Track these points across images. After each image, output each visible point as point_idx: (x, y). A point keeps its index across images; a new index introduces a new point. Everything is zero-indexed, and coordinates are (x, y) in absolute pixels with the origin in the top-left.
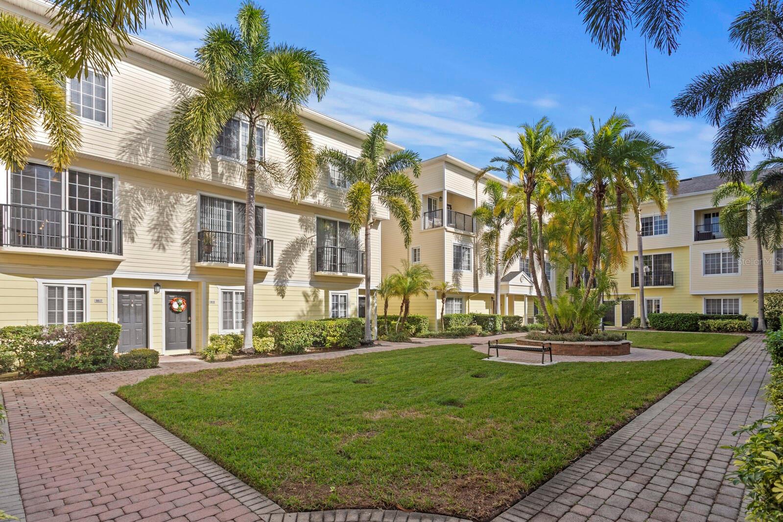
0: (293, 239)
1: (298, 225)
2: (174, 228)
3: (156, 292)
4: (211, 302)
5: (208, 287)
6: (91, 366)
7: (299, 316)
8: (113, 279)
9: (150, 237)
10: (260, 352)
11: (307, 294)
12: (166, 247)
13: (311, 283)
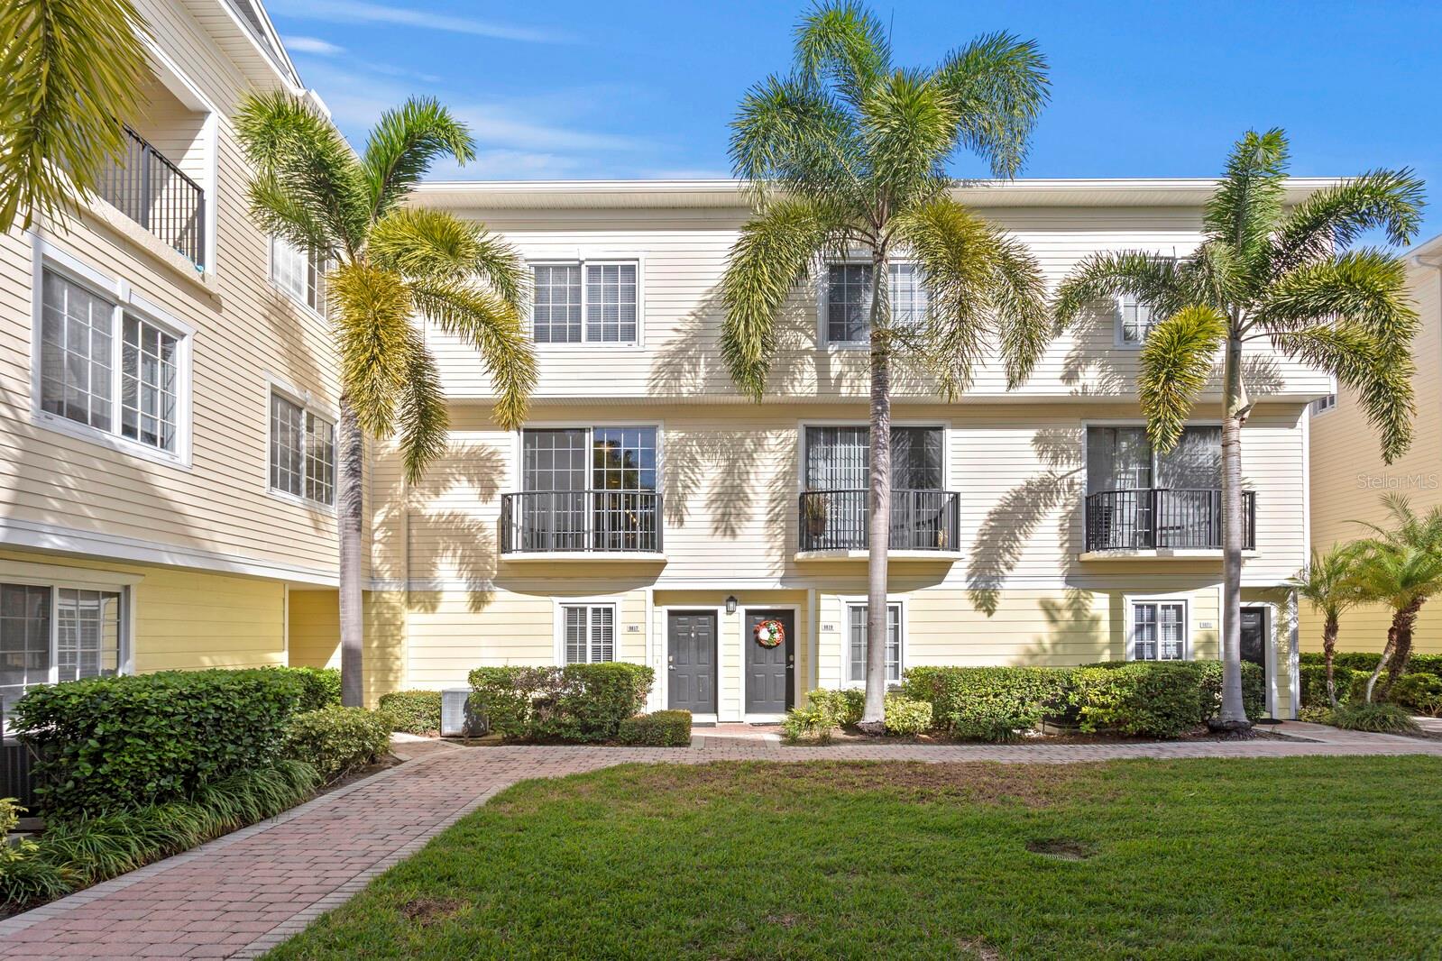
0: (1019, 483)
1: (1031, 452)
2: (751, 496)
3: (729, 612)
4: (826, 627)
5: (818, 600)
6: (579, 735)
7: (1032, 655)
8: (655, 592)
9: (710, 518)
10: (896, 733)
11: (1053, 605)
12: (738, 531)
13: (1070, 579)
